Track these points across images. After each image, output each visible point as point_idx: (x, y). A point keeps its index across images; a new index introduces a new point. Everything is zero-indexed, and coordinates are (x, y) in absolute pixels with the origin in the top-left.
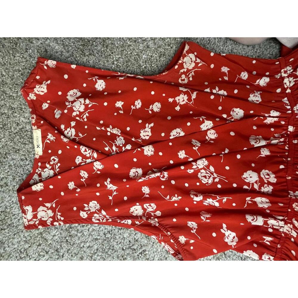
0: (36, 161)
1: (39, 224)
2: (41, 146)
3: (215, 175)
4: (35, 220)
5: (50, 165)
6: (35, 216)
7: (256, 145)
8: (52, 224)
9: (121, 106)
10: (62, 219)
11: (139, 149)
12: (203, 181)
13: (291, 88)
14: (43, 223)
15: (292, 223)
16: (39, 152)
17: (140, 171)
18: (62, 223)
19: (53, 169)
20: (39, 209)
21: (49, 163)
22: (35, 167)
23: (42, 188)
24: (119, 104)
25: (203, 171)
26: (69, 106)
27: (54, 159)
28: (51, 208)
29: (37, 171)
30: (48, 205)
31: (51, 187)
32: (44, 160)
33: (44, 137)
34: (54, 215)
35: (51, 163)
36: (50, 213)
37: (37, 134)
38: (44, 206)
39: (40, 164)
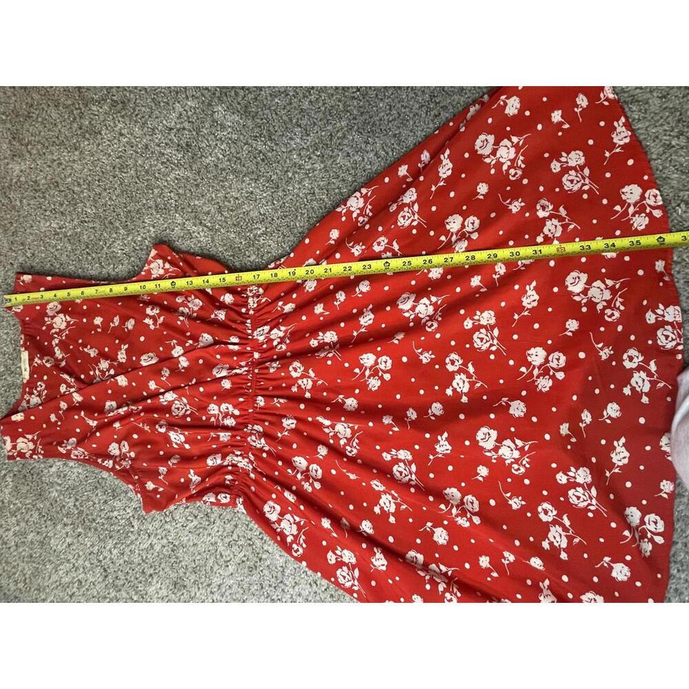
0: (25, 386)
1: (18, 456)
2: (28, 369)
3: (188, 407)
4: (14, 451)
5: (38, 391)
6: (14, 447)
7: (218, 376)
8: (31, 456)
9: (99, 324)
10: (42, 452)
11: (112, 380)
12: (173, 413)
13: (254, 310)
14: (21, 455)
15: (248, 458)
16: (26, 375)
17: (114, 404)
18: (41, 457)
19: (39, 396)
20: (18, 441)
21: (36, 389)
22: (24, 393)
23: (23, 418)
24: (98, 321)
25: (176, 402)
26: (49, 323)
27: (41, 386)
28: (32, 440)
29: (25, 397)
30: (30, 437)
31: (32, 418)
32: (31, 385)
33: (31, 360)
34: (35, 448)
35: (38, 389)
36: (31, 446)
37: (25, 355)
38: (25, 437)
39: (27, 390)
